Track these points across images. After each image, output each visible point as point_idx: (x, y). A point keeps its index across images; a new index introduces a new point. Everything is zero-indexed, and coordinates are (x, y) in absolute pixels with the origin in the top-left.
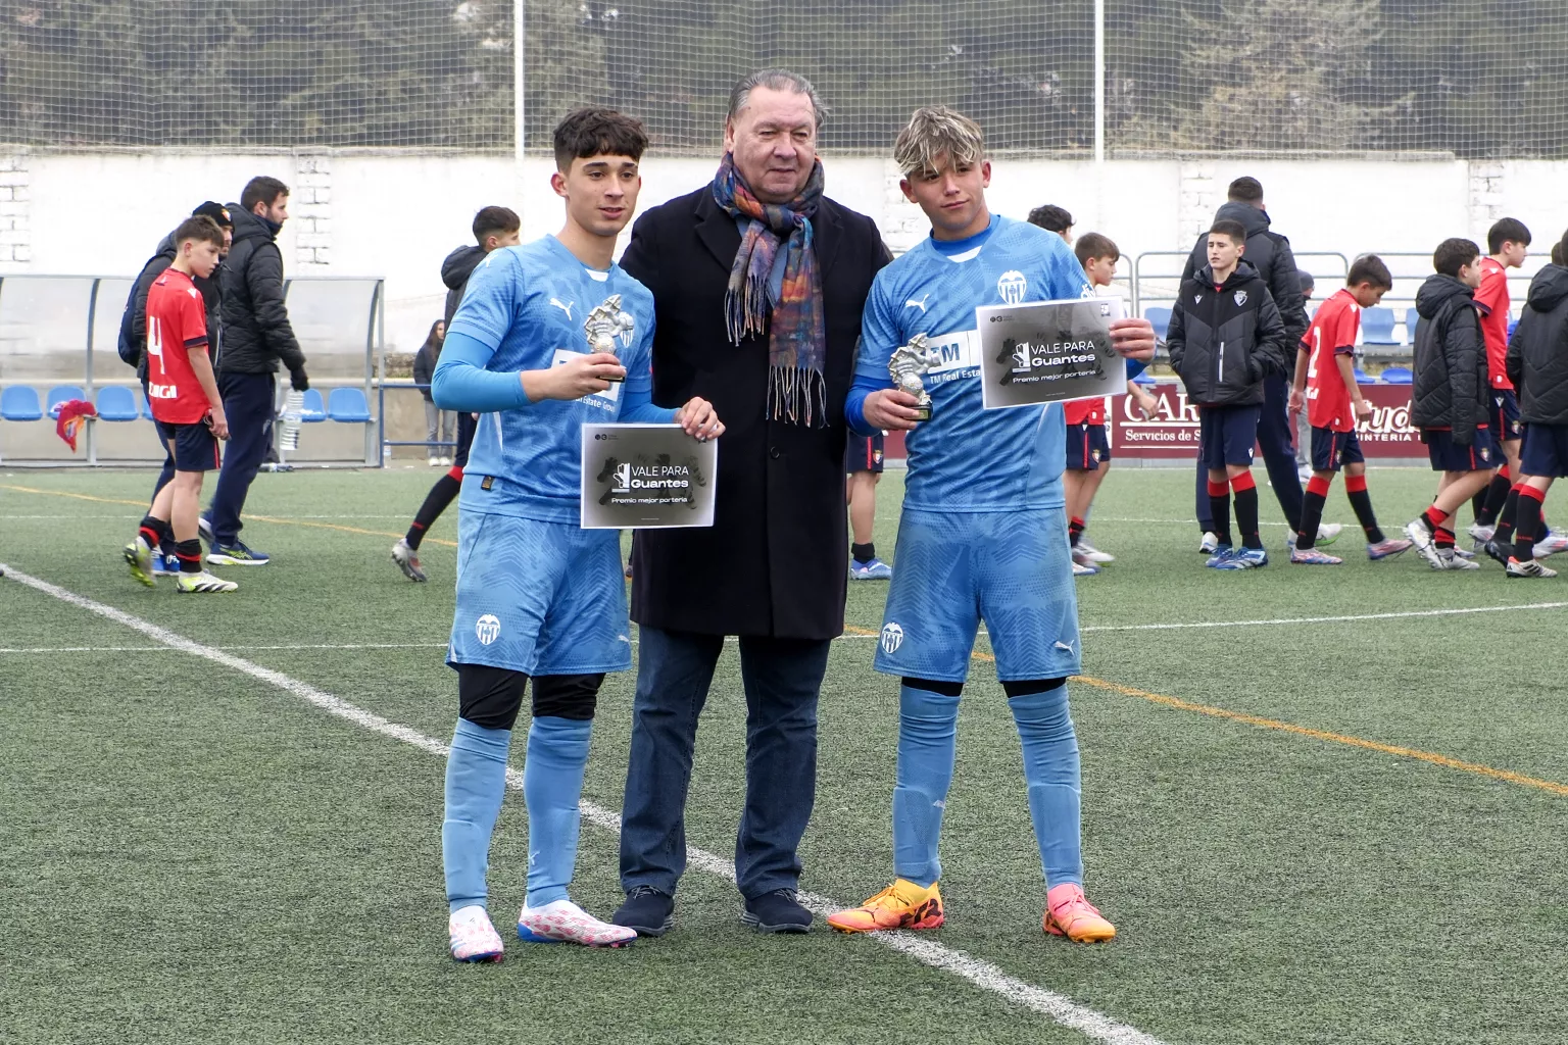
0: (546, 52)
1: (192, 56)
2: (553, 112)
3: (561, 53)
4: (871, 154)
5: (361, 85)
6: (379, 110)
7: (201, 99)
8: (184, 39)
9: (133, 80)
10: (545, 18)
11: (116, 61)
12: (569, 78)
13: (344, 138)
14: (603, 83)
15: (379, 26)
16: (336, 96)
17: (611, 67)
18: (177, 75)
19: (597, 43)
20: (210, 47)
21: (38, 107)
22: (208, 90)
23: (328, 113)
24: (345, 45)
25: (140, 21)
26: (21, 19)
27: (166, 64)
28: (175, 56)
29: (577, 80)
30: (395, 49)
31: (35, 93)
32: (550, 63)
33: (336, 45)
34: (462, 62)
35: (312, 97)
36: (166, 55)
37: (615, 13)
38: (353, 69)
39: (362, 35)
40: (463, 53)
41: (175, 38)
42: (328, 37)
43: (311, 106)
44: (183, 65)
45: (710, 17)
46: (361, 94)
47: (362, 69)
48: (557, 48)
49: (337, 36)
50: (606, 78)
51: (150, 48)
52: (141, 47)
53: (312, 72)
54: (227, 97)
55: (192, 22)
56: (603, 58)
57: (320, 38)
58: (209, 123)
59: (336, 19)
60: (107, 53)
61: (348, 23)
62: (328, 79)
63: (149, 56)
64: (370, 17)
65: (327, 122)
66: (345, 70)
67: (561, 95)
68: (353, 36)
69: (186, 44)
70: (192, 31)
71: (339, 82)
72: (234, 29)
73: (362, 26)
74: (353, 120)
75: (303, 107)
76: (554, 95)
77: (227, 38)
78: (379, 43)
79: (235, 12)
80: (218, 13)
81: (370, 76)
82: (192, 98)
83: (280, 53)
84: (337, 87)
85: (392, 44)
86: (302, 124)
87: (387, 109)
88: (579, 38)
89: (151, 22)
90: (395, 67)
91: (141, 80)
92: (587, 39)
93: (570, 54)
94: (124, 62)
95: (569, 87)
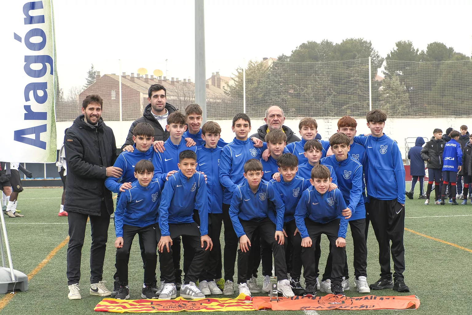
0: (396, 97)
1: (324, 98)
2: (398, 109)
3: (400, 97)
4: (444, 117)
5: (359, 104)
6: (362, 109)
7: (326, 107)
8: (322, 95)
9: (312, 104)
10: (396, 90)
11: (308, 100)
12: (402, 102)
13: (355, 115)
14: (408, 103)
15: (362, 92)
16: (353, 106)
17: (410, 99)
18: (321, 102)
19: (407, 94)
20: (328, 96)
21: (294, 110)
22: (327, 105)
23: (352, 110)
24: (355, 96)
25: (313, 92)
26: (290, 92)
27: (319, 100)
28: (320, 98)
29: (403, 102)
30: (365, 97)
31: (293, 107)
32: (397, 99)
33: (353, 96)
34: (379, 99)
35: (348, 107)
36: (319, 98)
37: (412, 88)
38: (357, 101)
39: (359, 94)
40: (379, 97)
41: (320, 95)
42: (352, 94)
43: (348, 109)
44: (322, 100)
45: (430, 89)
46: (358, 106)
47: (359, 101)
48: (399, 96)
49: (353, 94)
50: (409, 102)
51: (315, 97)
52: (314, 97)
53: (348, 102)
54: (331, 106)
55: (324, 91)
56: (409, 97)
57: (350, 94)
58: (327, 112)
59: (353, 91)
60: (307, 98)
61: (356, 91)
62: (352, 103)
63: (315, 99)
64: (360, 90)
65: (352, 112)
66: (355, 101)
67: (400, 105)
68: (357, 94)
69: (323, 96)
70: (324, 93)
71: (354, 104)
72: (333, 93)
73: (359, 92)
74: (357, 111)
75: (347, 109)
76: (398, 105)
77: (331, 94)
78: (362, 95)
79: (333, 89)
80: (329, 89)
81: (360, 102)
82: (324, 107)
83: (342, 98)
84: (354, 105)
85: (365, 95)
86: (346, 112)
87: (364, 109)
88: (403, 94)
89: (316, 91)
90: (366, 100)
91: (313, 104)
92: (405, 94)
93: (402, 97)
94: (310, 100)
95: (401, 104)
